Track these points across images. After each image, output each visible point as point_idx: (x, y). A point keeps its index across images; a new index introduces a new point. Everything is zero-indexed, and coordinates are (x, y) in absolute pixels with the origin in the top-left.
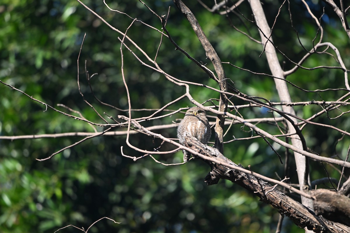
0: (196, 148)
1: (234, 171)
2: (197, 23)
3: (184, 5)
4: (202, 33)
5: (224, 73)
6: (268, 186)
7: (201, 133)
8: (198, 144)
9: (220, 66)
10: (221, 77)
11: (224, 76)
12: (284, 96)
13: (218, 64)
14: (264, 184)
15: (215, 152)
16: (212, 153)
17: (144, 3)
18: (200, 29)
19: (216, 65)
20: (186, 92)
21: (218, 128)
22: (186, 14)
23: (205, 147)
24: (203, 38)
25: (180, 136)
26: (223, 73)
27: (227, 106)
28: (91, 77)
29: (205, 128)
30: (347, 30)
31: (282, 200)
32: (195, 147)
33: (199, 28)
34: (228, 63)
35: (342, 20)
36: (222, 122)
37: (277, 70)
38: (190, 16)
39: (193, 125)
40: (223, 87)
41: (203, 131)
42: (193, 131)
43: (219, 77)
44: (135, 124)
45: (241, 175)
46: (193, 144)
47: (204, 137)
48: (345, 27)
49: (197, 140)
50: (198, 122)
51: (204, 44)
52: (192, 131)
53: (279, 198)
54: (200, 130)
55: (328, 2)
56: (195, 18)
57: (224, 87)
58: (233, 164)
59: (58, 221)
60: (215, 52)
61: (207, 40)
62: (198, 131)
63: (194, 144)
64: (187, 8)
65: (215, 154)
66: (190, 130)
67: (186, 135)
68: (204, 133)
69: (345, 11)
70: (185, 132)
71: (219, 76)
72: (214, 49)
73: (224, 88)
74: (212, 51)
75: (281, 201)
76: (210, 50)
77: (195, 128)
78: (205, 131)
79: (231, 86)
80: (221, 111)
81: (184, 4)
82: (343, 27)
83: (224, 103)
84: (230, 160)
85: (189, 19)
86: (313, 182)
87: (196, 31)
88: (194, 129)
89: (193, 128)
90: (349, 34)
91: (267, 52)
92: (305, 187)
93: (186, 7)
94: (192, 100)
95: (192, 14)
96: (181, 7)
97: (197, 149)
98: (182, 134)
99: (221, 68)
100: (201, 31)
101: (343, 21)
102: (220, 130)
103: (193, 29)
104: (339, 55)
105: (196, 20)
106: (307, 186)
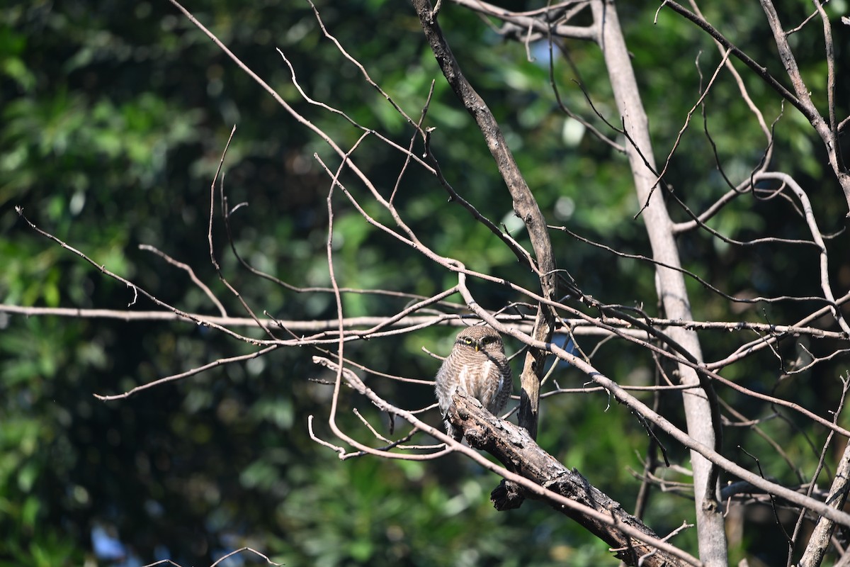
0: (477, 425)
1: (560, 486)
2: (498, 132)
3: (472, 89)
4: (507, 157)
5: (553, 251)
6: (637, 524)
7: (489, 390)
8: (483, 414)
9: (544, 235)
10: (545, 260)
11: (550, 258)
12: (672, 283)
13: (539, 230)
14: (627, 520)
15: (519, 437)
16: (513, 437)
17: (387, 96)
18: (504, 148)
19: (535, 232)
20: (457, 282)
21: (529, 377)
22: (475, 112)
23: (497, 422)
24: (509, 169)
25: (441, 393)
26: (549, 251)
27: (552, 330)
28: (233, 210)
29: (500, 379)
30: (841, 174)
31: (667, 560)
32: (474, 422)
33: (502, 144)
34: (563, 228)
35: (828, 148)
36: (539, 363)
37: (658, 218)
38: (483, 115)
39: (472, 370)
40: (548, 284)
41: (494, 386)
42: (472, 385)
43: (539, 260)
44: (352, 382)
45: (576, 496)
46: (471, 414)
47: (496, 399)
48: (836, 165)
49: (480, 405)
50: (483, 366)
51: (509, 181)
52: (468, 385)
53: (661, 556)
54: (487, 383)
55: (801, 103)
56: (493, 122)
57: (550, 283)
58: (559, 468)
59: (48, 366)
60: (534, 201)
61: (518, 174)
62: (483, 386)
63: (473, 415)
64: (479, 97)
65: (519, 442)
66: (464, 383)
67: (457, 391)
68: (496, 391)
69: (838, 128)
70: (452, 387)
71: (540, 257)
72: (532, 195)
73: (548, 286)
74: (528, 199)
75: (665, 564)
76: (524, 197)
77: (477, 378)
78: (497, 386)
79: (565, 281)
80: (538, 339)
81: (470, 88)
82: (831, 165)
83: (547, 321)
84: (552, 457)
85: (479, 123)
86: (725, 489)
87: (495, 151)
88: (474, 380)
89: (473, 377)
90: (845, 183)
91: (636, 173)
92: (708, 504)
93: (475, 95)
94: (472, 303)
95: (488, 111)
96: (465, 95)
97: (479, 426)
98: (446, 391)
99: (546, 241)
100: (506, 153)
101: (831, 150)
102: (532, 381)
103: (489, 145)
104: (810, 210)
105: (496, 125)
106: (714, 503)
